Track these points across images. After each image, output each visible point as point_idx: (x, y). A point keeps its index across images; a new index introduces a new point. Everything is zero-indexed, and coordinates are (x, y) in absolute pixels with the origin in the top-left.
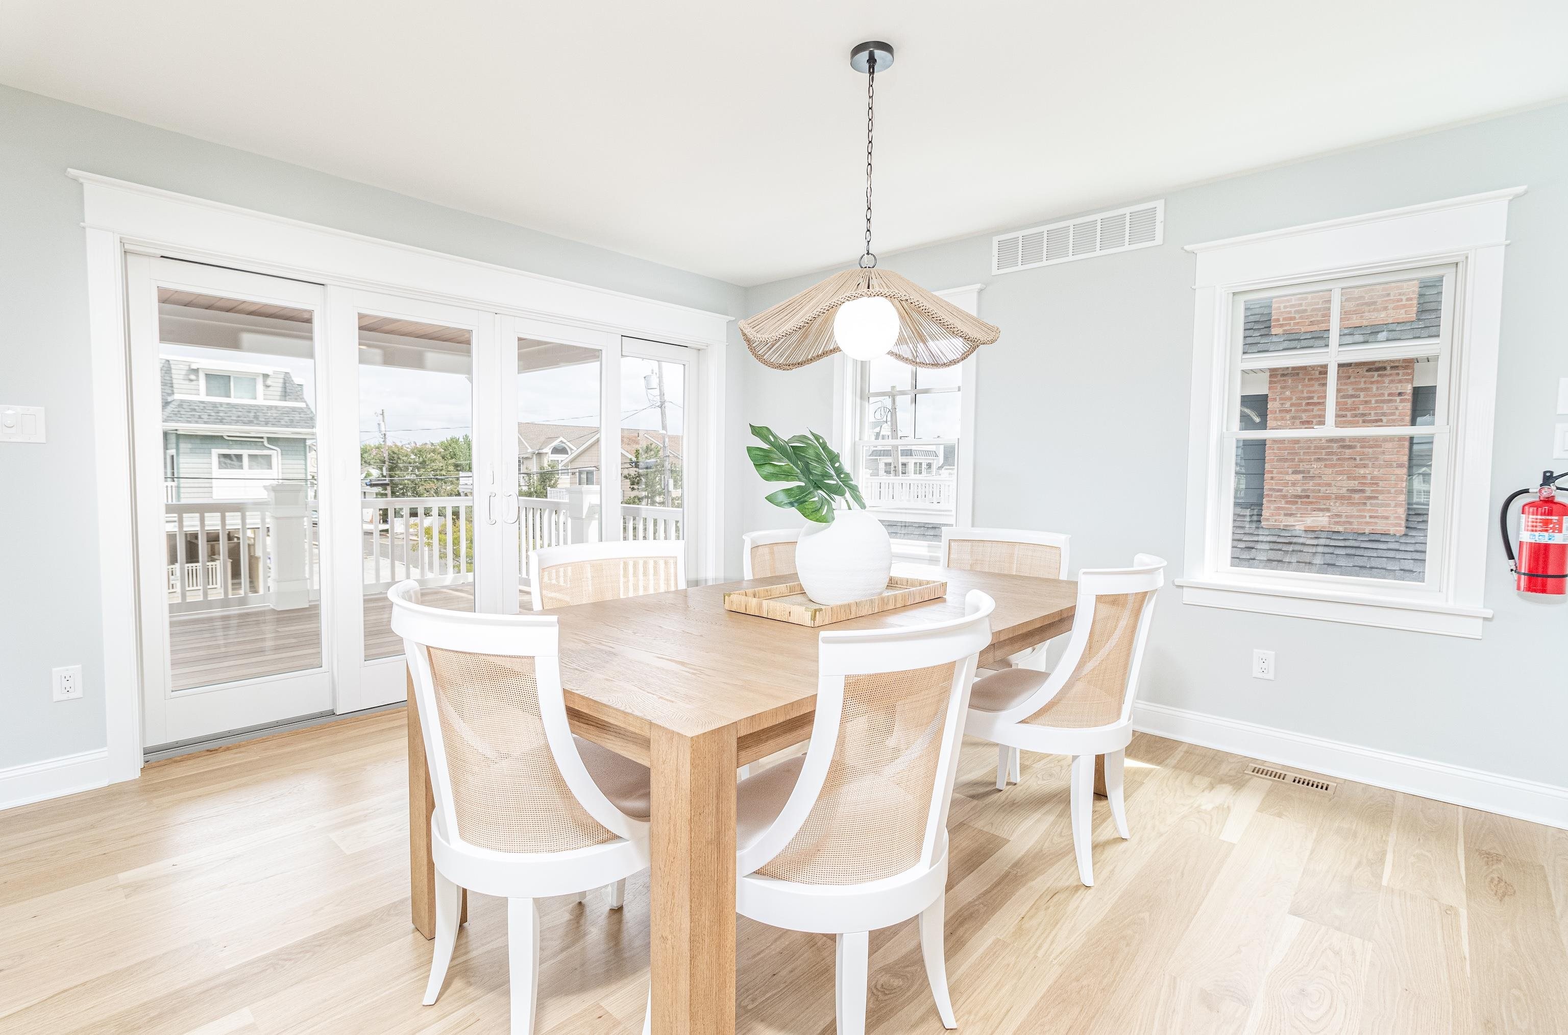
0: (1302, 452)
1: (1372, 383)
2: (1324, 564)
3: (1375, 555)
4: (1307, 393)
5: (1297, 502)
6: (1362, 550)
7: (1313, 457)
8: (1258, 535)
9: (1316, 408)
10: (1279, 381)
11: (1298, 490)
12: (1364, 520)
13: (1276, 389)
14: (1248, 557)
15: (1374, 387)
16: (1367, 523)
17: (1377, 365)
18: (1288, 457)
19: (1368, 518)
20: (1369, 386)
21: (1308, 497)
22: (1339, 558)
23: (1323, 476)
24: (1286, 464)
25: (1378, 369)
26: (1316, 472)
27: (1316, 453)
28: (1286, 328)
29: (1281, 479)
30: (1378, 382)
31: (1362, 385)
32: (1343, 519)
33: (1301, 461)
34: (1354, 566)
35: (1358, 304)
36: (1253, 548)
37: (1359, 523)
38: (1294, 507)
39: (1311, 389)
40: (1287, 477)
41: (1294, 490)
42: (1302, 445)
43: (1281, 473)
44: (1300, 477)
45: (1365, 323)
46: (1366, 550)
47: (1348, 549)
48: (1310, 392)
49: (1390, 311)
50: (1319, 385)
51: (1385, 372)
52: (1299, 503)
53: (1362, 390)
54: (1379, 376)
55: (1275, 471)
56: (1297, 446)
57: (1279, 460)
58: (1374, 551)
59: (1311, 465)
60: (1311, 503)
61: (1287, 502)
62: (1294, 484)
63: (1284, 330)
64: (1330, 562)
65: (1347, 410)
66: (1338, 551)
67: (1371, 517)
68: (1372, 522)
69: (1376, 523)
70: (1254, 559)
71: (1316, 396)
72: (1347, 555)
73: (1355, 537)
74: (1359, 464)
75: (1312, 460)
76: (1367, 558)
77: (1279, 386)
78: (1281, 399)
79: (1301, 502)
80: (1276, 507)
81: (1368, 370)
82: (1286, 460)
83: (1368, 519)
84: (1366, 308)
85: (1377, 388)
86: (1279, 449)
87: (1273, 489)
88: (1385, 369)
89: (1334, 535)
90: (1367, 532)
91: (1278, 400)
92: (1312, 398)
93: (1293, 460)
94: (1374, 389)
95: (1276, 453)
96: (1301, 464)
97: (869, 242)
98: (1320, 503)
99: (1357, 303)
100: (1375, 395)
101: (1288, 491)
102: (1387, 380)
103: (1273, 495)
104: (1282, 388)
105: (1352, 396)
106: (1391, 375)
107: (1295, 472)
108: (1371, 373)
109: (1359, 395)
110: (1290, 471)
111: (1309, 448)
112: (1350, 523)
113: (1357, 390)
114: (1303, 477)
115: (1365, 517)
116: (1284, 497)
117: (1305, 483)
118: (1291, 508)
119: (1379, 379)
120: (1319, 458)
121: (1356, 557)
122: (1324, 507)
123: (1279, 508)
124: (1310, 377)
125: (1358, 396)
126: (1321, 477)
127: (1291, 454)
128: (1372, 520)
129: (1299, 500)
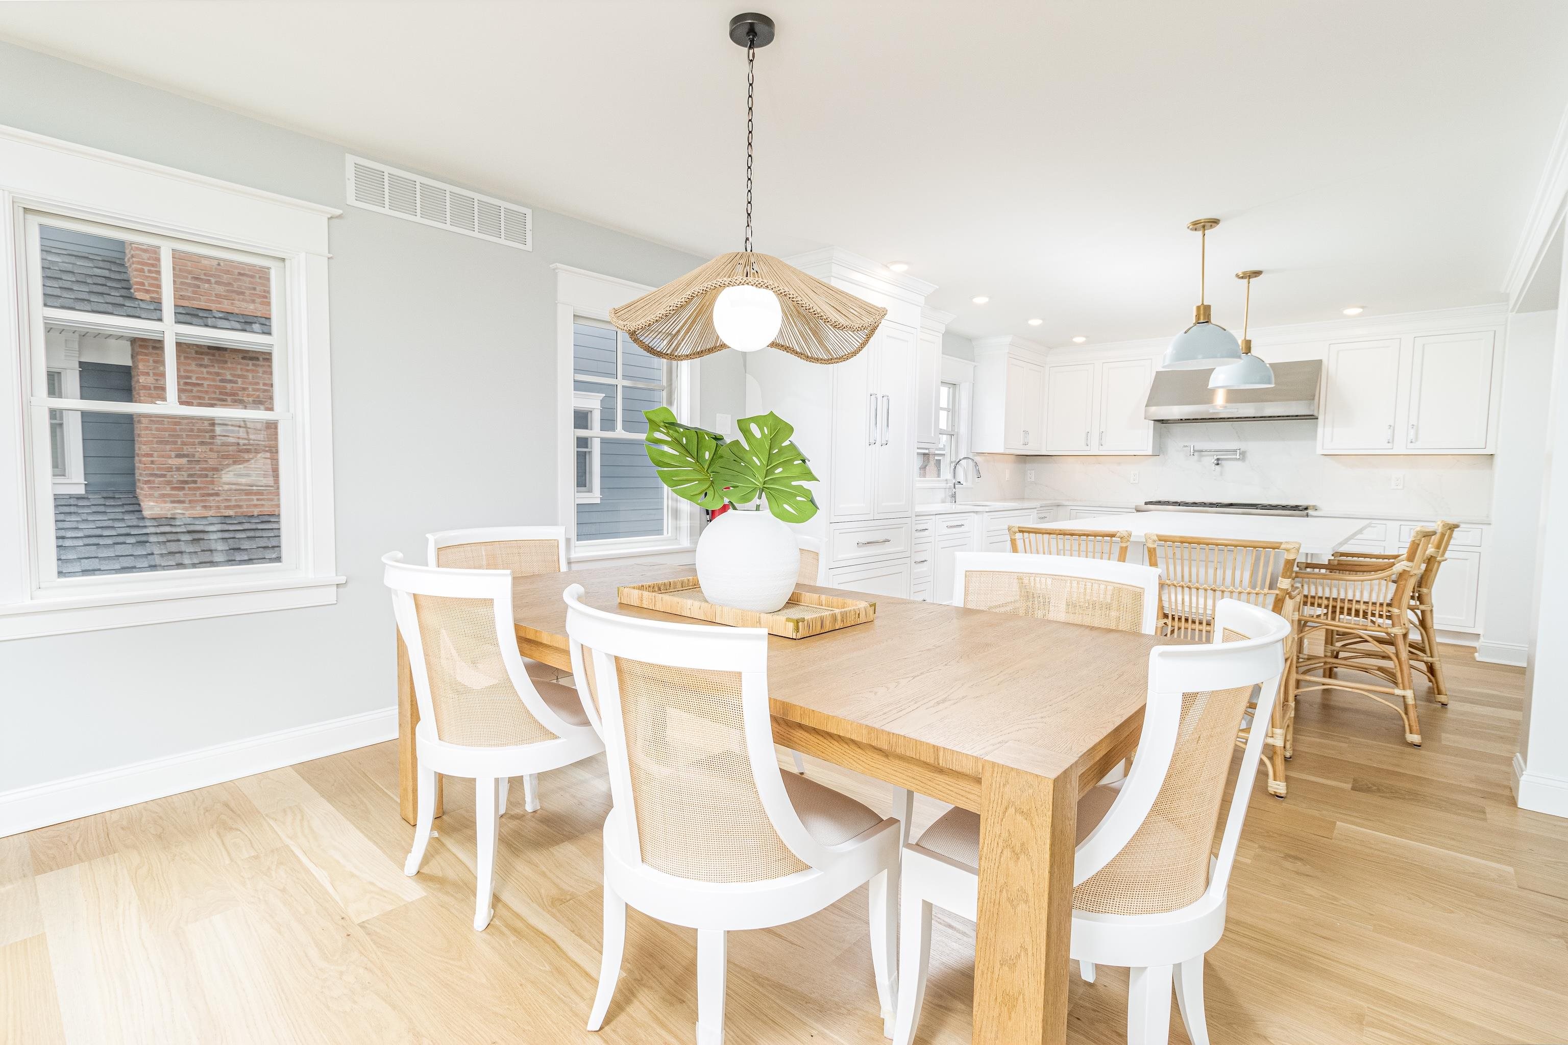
0: (184, 434)
1: (248, 371)
2: (230, 549)
3: (272, 535)
4: (184, 372)
5: (183, 488)
6: (260, 531)
7: (197, 441)
8: (145, 527)
9: (195, 389)
10: (151, 354)
11: (184, 476)
12: (251, 503)
13: (149, 362)
14: (145, 553)
15: (250, 375)
16: (255, 506)
17: (251, 355)
18: (170, 440)
19: (255, 500)
20: (245, 373)
21: (195, 482)
22: (242, 542)
23: (209, 460)
24: (168, 447)
25: (251, 359)
26: (202, 456)
27: (198, 436)
28: (153, 295)
29: (164, 463)
30: (253, 371)
31: (239, 372)
32: (233, 503)
33: (184, 444)
34: (258, 548)
35: (227, 290)
36: (147, 542)
37: (248, 506)
38: (181, 493)
39: (188, 368)
40: (170, 461)
41: (180, 475)
42: (183, 427)
43: (163, 457)
44: (184, 461)
45: (236, 311)
46: (263, 531)
47: (247, 532)
48: (187, 371)
49: (258, 305)
50: (197, 365)
51: (257, 363)
52: (187, 489)
53: (239, 376)
54: (253, 365)
55: (155, 454)
56: (178, 427)
57: (160, 442)
58: (271, 531)
59: (195, 448)
60: (199, 488)
61: (173, 489)
62: (179, 469)
63: (151, 297)
64: (235, 546)
65: (226, 394)
66: (239, 535)
67: (258, 500)
68: (259, 505)
69: (263, 505)
70: (152, 554)
71: (194, 376)
72: (248, 537)
73: (247, 520)
74: (243, 449)
75: (197, 443)
76: (267, 539)
77: (151, 359)
78: (154, 374)
79: (189, 487)
80: (160, 494)
81: (244, 358)
82: (167, 443)
83: (255, 502)
84: (237, 297)
85: (253, 377)
86: (158, 429)
87: (155, 474)
88: (257, 359)
89: (227, 519)
90: (256, 514)
91: (151, 375)
92: (190, 378)
93: (175, 443)
94: (250, 377)
95: (154, 434)
96: (185, 447)
97: (748, 226)
98: (208, 488)
99: (227, 288)
100: (251, 383)
101: (172, 476)
102: (261, 370)
103: (156, 482)
104: (155, 362)
105: (230, 381)
106: (264, 366)
107: (178, 456)
108: (245, 361)
109: (237, 380)
110: (173, 454)
111: (192, 430)
112: (240, 507)
113: (234, 376)
114: (188, 461)
115: (253, 500)
116: (169, 483)
117: (191, 468)
118: (178, 495)
119: (253, 368)
120: (203, 442)
121: (256, 539)
122: (213, 492)
123: (163, 496)
124: (186, 355)
125: (236, 382)
126: (206, 461)
127: (173, 435)
128: (259, 503)
129: (186, 486)
